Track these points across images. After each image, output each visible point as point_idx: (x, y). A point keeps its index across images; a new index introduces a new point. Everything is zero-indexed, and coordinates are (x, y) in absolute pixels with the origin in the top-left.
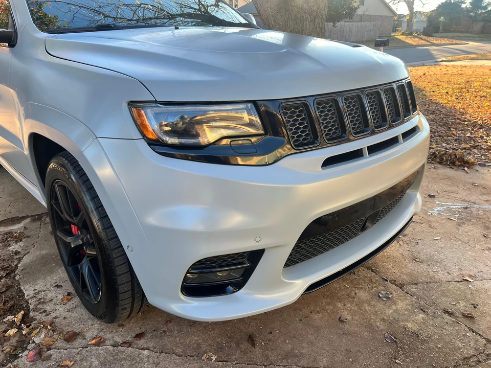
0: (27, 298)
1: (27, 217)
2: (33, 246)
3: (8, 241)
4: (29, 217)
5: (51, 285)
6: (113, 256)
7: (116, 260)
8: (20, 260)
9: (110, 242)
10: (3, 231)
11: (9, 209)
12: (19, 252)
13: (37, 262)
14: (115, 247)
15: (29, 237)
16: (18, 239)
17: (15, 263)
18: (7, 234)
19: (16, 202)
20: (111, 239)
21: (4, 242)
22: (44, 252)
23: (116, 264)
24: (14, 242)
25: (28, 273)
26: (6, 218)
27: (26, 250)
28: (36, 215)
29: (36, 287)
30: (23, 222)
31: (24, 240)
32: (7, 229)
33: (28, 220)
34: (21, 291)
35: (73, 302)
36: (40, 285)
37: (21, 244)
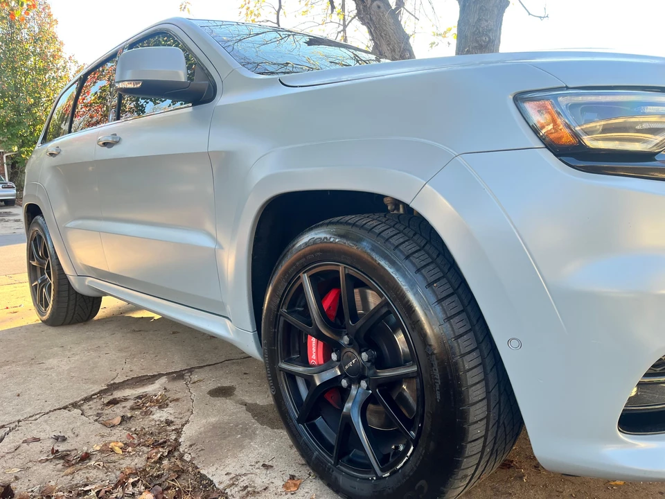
0: (221, 487)
1: (160, 375)
2: (189, 413)
3: (147, 407)
4: (163, 375)
5: (251, 465)
6: (464, 366)
7: (469, 374)
8: (178, 432)
9: (459, 340)
10: (132, 395)
11: (128, 366)
12: (172, 422)
13: (210, 434)
14: (468, 349)
15: (177, 400)
16: (162, 405)
17: (173, 437)
18: (141, 399)
19: (134, 358)
20: (461, 336)
21: (140, 409)
22: (213, 420)
23: (470, 382)
24: (157, 407)
25: (202, 450)
26: (128, 378)
27: (181, 418)
28: (173, 373)
29: (228, 470)
30: (157, 382)
31: (171, 404)
32: (136, 392)
33: (164, 380)
34: (203, 477)
35: (307, 490)
36: (233, 466)
37: (169, 410)
